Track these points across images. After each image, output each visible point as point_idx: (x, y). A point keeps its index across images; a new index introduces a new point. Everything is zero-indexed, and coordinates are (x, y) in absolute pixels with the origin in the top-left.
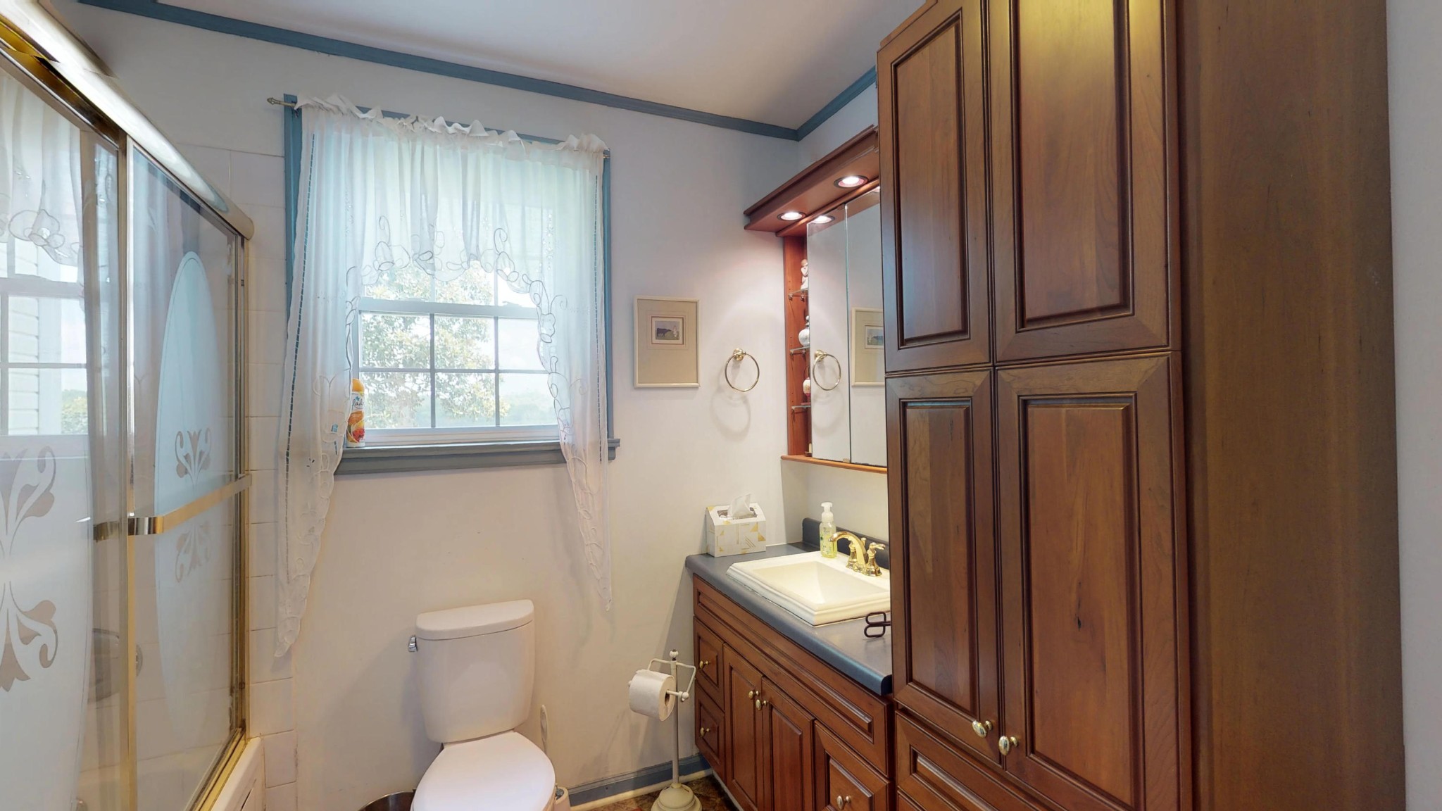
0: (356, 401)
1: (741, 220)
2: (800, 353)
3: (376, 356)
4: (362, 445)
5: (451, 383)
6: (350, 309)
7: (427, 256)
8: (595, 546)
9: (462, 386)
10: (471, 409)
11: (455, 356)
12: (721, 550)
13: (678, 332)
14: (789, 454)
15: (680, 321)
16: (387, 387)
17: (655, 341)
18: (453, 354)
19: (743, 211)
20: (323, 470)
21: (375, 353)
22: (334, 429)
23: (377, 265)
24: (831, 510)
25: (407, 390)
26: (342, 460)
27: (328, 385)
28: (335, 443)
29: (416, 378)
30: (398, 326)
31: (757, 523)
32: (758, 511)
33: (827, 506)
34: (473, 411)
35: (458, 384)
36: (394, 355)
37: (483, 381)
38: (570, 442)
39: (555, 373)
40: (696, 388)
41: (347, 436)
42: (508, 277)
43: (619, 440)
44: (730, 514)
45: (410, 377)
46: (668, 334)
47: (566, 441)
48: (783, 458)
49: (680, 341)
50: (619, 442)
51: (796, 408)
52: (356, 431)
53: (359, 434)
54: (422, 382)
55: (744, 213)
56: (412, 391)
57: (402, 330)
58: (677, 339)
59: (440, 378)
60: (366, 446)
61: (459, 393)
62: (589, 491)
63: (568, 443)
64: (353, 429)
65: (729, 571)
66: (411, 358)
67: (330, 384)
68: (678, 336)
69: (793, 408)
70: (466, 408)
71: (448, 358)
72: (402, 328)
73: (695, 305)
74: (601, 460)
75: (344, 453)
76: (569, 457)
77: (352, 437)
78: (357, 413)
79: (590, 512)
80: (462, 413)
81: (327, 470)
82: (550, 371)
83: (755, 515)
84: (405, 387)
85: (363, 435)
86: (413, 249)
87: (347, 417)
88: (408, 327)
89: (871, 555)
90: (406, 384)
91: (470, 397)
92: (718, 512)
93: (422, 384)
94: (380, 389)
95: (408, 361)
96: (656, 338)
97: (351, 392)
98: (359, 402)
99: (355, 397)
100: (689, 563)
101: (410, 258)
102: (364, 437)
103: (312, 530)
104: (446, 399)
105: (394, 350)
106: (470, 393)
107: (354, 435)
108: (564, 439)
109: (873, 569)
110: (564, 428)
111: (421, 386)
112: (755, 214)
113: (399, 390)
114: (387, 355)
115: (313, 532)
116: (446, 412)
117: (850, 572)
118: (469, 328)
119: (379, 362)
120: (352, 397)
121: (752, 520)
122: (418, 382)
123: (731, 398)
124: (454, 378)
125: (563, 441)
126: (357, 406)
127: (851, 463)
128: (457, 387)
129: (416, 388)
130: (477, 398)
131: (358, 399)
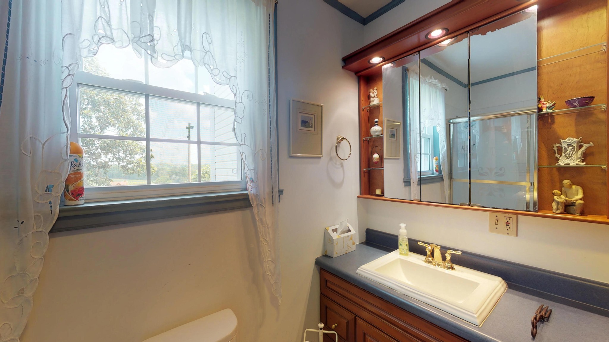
0: (75, 163)
1: (340, 64)
2: (367, 140)
3: (84, 144)
4: (82, 203)
5: (126, 158)
6: (66, 72)
7: (148, 39)
8: (270, 262)
9: (132, 159)
10: (138, 170)
11: (129, 145)
12: (336, 253)
13: (312, 124)
14: (361, 194)
15: (313, 116)
16: (91, 160)
17: (301, 128)
18: (128, 144)
19: (341, 58)
20: (35, 230)
21: (84, 143)
22: (48, 189)
23: (96, 38)
24: (406, 228)
25: (102, 161)
26: (59, 219)
27: (41, 146)
28: (50, 203)
29: (107, 155)
30: (97, 130)
31: (352, 235)
32: (351, 228)
33: (403, 225)
34: (138, 171)
35: (130, 158)
36: (95, 144)
37: (143, 158)
38: (255, 193)
39: (244, 144)
40: (320, 158)
41: (65, 196)
42: (212, 71)
43: (283, 190)
44: (339, 231)
45: (104, 155)
46: (307, 124)
47: (252, 192)
48: (358, 197)
49: (313, 129)
50: (283, 192)
51: (366, 170)
52: (74, 191)
53: (79, 193)
54: (110, 157)
55: (342, 59)
56: (105, 162)
57: (100, 132)
58: (312, 127)
59: (121, 156)
60: (86, 203)
61: (130, 163)
62: (266, 226)
63: (253, 193)
64: (71, 188)
65: (358, 271)
66: (105, 146)
67: (43, 147)
68: (312, 126)
69: (365, 170)
70: (135, 169)
71: (125, 146)
72: (99, 131)
73: (320, 108)
74: (273, 204)
75: (60, 211)
76: (254, 203)
77: (71, 196)
78: (75, 174)
79: (267, 240)
80: (133, 172)
81: (40, 229)
82: (241, 144)
83: (349, 231)
84: (101, 159)
85: (83, 193)
86: (132, 33)
87: (64, 177)
88: (103, 131)
89: (448, 257)
90: (102, 158)
91: (137, 164)
92: (332, 230)
93: (111, 158)
94: (87, 160)
95: (103, 147)
96: (301, 127)
97: (69, 154)
98: (78, 164)
99: (72, 159)
100: (318, 262)
101: (130, 41)
102: (84, 195)
103: (22, 291)
104: (124, 165)
105: (95, 142)
106: (137, 162)
107: (72, 194)
108: (251, 190)
109: (449, 265)
110: (251, 183)
111: (110, 159)
112: (347, 60)
113: (98, 161)
114: (91, 144)
115: (23, 293)
116: (124, 171)
117: (431, 266)
118: (136, 133)
119: (86, 147)
120: (70, 159)
121: (349, 233)
122: (108, 157)
123: (336, 164)
124: (128, 156)
125: (250, 192)
126: (75, 167)
127: (421, 201)
128: (130, 160)
129: (107, 160)
130: (141, 165)
131: (77, 161)
